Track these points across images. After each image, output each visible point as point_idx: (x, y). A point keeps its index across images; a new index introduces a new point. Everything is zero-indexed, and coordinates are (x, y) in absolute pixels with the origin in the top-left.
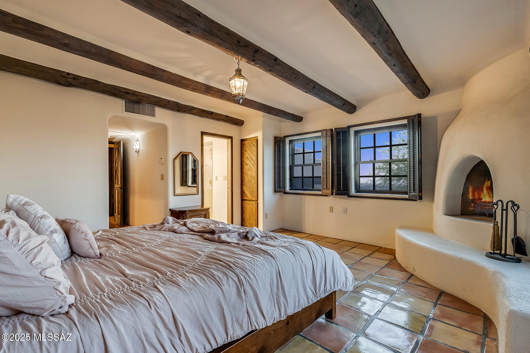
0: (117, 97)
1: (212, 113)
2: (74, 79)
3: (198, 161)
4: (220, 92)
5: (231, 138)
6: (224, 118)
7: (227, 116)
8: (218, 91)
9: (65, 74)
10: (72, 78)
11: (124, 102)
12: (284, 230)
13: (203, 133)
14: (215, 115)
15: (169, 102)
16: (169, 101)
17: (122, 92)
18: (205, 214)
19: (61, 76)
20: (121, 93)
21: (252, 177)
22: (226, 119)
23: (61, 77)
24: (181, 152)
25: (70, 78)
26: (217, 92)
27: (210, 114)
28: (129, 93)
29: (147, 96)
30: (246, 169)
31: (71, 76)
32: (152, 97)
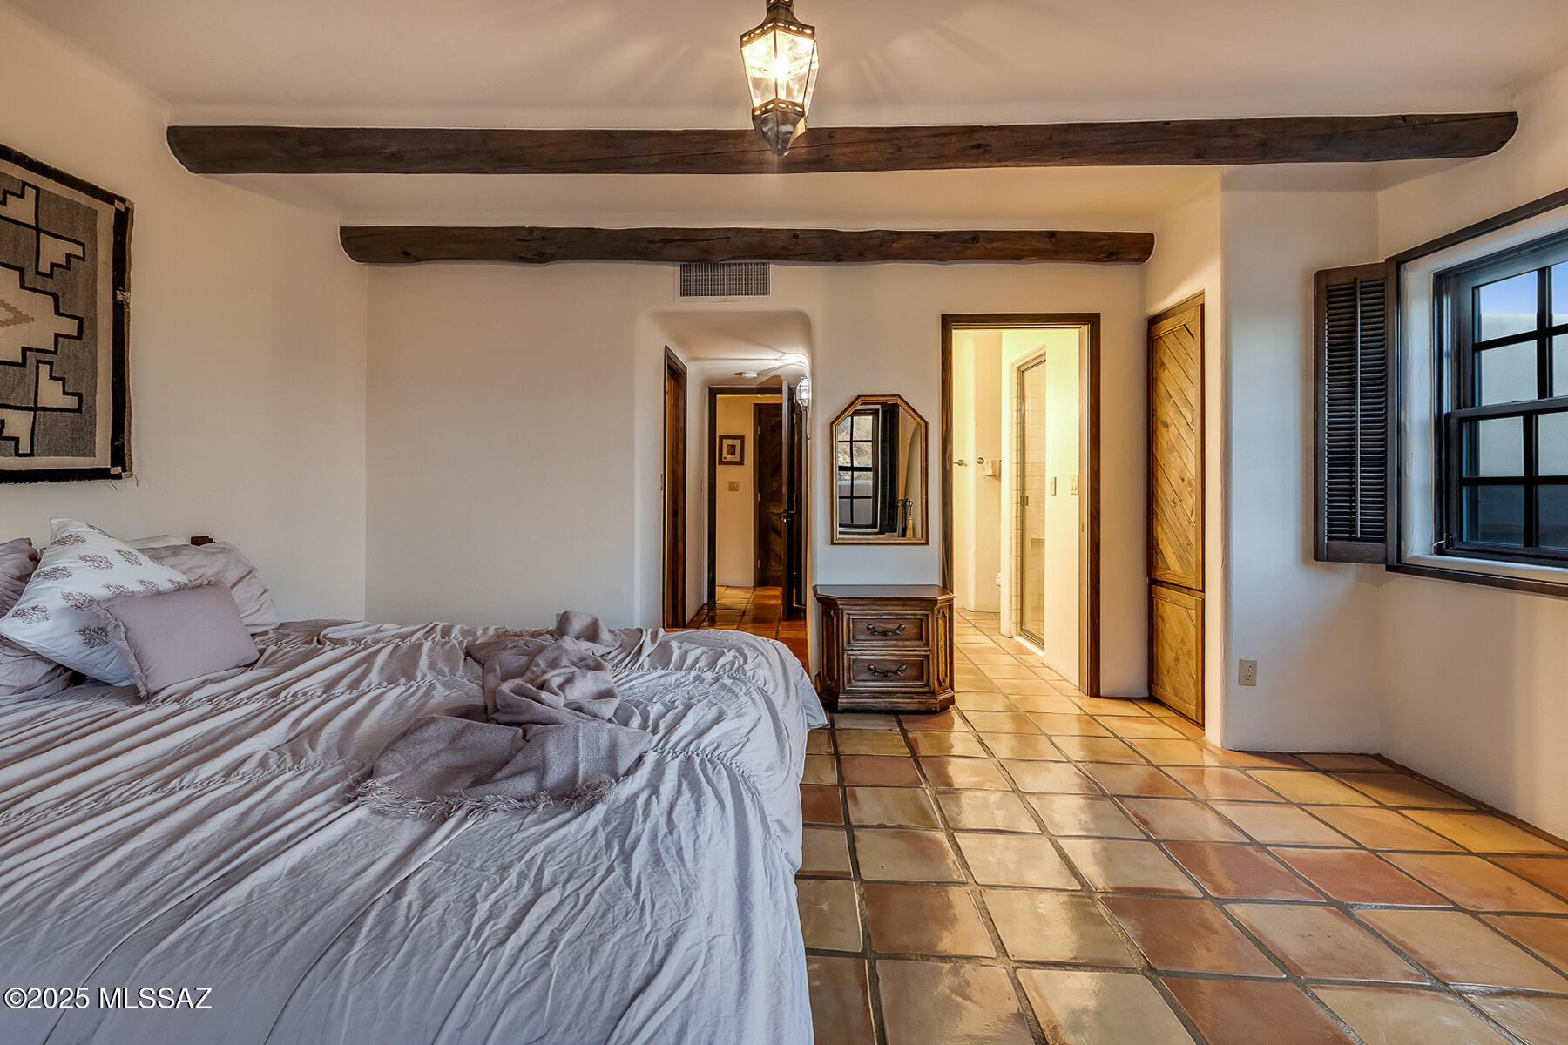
0: (648, 260)
1: (975, 236)
2: (544, 239)
3: (926, 424)
4: (879, 141)
5: (1091, 321)
6: (1038, 245)
7: (1052, 234)
8: (871, 137)
9: (525, 232)
10: (538, 240)
11: (678, 269)
12: (1385, 767)
13: (949, 322)
14: (992, 241)
15: (796, 237)
16: (795, 235)
17: (654, 242)
18: (921, 620)
19: (518, 239)
20: (653, 247)
21: (1183, 480)
22: (1048, 246)
23: (519, 242)
24: (859, 397)
25: (534, 240)
26: (862, 142)
27: (966, 241)
28: (674, 240)
29: (722, 235)
30: (1165, 445)
31: (536, 235)
32: (740, 234)
